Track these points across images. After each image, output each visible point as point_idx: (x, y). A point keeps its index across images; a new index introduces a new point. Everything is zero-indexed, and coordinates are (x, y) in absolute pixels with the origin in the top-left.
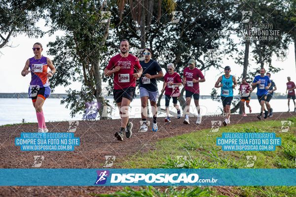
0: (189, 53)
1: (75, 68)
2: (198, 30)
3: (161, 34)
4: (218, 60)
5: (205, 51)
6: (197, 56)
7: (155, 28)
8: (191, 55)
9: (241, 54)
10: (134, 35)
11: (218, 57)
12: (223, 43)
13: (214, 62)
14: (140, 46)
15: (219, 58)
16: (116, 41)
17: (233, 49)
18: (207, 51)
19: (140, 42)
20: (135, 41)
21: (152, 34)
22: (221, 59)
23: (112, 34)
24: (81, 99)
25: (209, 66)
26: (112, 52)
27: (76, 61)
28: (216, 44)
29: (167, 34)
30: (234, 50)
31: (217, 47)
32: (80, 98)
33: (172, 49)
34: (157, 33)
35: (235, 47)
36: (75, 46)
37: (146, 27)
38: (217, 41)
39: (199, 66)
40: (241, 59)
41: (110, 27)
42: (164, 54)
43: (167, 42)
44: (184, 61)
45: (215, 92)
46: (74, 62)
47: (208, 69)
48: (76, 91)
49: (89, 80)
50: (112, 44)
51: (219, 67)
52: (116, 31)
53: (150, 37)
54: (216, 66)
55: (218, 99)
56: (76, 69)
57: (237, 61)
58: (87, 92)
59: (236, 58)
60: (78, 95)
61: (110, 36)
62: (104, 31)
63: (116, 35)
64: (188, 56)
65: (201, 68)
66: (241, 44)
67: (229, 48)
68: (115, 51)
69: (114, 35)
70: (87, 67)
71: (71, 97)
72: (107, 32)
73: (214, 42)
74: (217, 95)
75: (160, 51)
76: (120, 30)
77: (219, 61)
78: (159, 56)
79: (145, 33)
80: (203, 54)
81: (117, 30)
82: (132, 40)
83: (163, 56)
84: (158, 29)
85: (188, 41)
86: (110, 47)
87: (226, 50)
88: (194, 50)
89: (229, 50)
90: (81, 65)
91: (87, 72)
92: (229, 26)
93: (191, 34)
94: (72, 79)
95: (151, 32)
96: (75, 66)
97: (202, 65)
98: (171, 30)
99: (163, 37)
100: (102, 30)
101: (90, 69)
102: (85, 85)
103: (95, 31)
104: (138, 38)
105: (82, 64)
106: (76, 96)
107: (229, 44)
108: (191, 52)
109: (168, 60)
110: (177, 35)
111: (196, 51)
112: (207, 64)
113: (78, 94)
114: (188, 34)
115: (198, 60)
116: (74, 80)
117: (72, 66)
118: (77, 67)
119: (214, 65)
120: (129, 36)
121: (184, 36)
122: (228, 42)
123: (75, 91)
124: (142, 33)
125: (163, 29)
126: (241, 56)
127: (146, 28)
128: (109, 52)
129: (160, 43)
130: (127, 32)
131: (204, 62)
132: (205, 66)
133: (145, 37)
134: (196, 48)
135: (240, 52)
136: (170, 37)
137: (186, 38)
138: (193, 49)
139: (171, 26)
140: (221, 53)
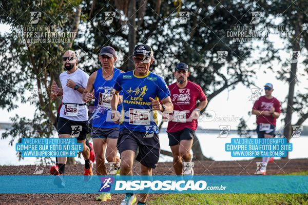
0: (204, 62)
1: (25, 82)
2: (219, 26)
3: (161, 33)
4: (249, 74)
5: (229, 59)
6: (217, 66)
7: (150, 22)
8: (207, 65)
9: (286, 65)
10: (119, 33)
11: (250, 69)
12: (258, 47)
13: (243, 77)
14: (127, 49)
15: (252, 72)
16: (89, 41)
17: (273, 58)
18: (232, 59)
19: (127, 44)
20: (119, 41)
21: (147, 32)
22: (254, 73)
23: (85, 30)
24: (33, 133)
25: (235, 83)
26: (83, 59)
27: (26, 73)
28: (246, 49)
29: (169, 32)
30: (276, 59)
31: (249, 53)
32: (32, 130)
33: (178, 56)
34: (154, 30)
35: (276, 55)
36: (25, 48)
37: (136, 20)
38: (248, 45)
39: (219, 83)
40: (285, 72)
41: (81, 20)
42: (165, 63)
43: (169, 45)
44: (195, 75)
45: (243, 124)
46: (24, 73)
47: (234, 88)
48: (26, 119)
49: (46, 102)
50: (82, 47)
51: (251, 86)
52: (90, 26)
53: (143, 36)
54: (246, 83)
55: (248, 136)
56: (26, 85)
57: (279, 76)
58: (44, 120)
59: (278, 72)
60: (29, 126)
61: (79, 33)
62: (71, 25)
63: (88, 32)
64: (202, 67)
65: (222, 85)
66: (286, 50)
67: (267, 55)
68: (87, 57)
69: (86, 32)
70: (45, 81)
71: (19, 128)
72: (75, 28)
73: (244, 46)
74: (247, 129)
75: (159, 58)
76: (95, 24)
77: (251, 76)
78: (157, 66)
79: (136, 29)
80: (227, 65)
81: (92, 24)
82: (114, 40)
83: (163, 66)
84: (157, 23)
85: (203, 44)
86: (80, 51)
87: (261, 59)
88: (212, 58)
89: (267, 59)
90: (34, 78)
91: (43, 90)
92: (268, 21)
93: (207, 33)
94: (20, 99)
95: (145, 28)
96: (25, 79)
97: (224, 82)
98: (177, 26)
99: (164, 36)
100: (67, 24)
101: (48, 84)
102: (40, 109)
103: (57, 26)
104: (125, 37)
105: (35, 76)
106: (25, 126)
107: (268, 49)
108: (208, 61)
109: (170, 73)
110: (186, 34)
111: (215, 59)
112: (232, 80)
113: (28, 123)
114: (203, 32)
115: (218, 74)
116: (23, 100)
117: (20, 80)
118: (29, 80)
119: (243, 81)
120: (110, 33)
121: (196, 35)
122: (266, 46)
123: (24, 118)
124: (131, 29)
125: (163, 24)
126: (285, 69)
127: (137, 22)
128: (79, 59)
129: (159, 46)
130: (107, 28)
131: (228, 77)
132: (229, 83)
133: (135, 36)
134: (215, 55)
135: (283, 62)
136: (174, 36)
137: (200, 39)
138: (210, 56)
139: (176, 19)
140: (254, 63)
